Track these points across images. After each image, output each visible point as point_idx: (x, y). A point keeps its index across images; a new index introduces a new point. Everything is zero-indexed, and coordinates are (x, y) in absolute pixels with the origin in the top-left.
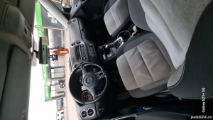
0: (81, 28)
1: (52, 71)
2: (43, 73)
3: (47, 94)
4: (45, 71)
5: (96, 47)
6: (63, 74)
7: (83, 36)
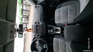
0: (42, 14)
1: (24, 11)
2: (20, 11)
3: (21, 21)
4: (21, 11)
5: (47, 26)
6: (28, 14)
7: (42, 19)
